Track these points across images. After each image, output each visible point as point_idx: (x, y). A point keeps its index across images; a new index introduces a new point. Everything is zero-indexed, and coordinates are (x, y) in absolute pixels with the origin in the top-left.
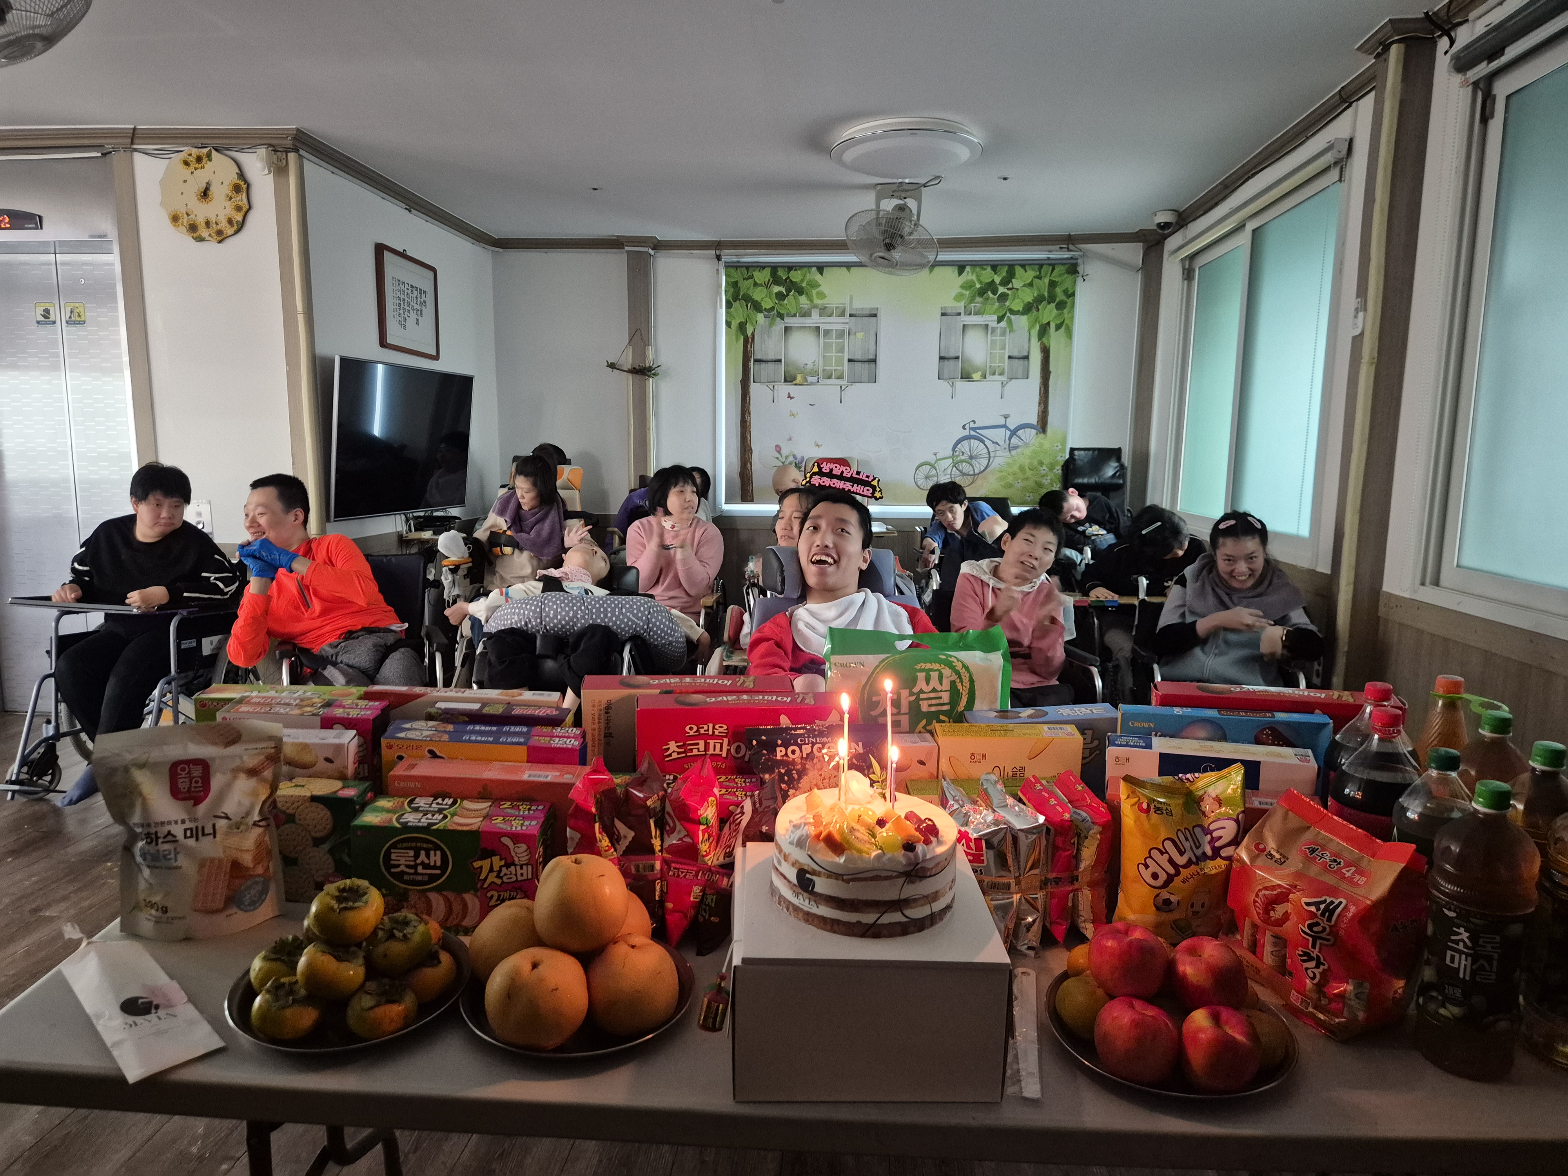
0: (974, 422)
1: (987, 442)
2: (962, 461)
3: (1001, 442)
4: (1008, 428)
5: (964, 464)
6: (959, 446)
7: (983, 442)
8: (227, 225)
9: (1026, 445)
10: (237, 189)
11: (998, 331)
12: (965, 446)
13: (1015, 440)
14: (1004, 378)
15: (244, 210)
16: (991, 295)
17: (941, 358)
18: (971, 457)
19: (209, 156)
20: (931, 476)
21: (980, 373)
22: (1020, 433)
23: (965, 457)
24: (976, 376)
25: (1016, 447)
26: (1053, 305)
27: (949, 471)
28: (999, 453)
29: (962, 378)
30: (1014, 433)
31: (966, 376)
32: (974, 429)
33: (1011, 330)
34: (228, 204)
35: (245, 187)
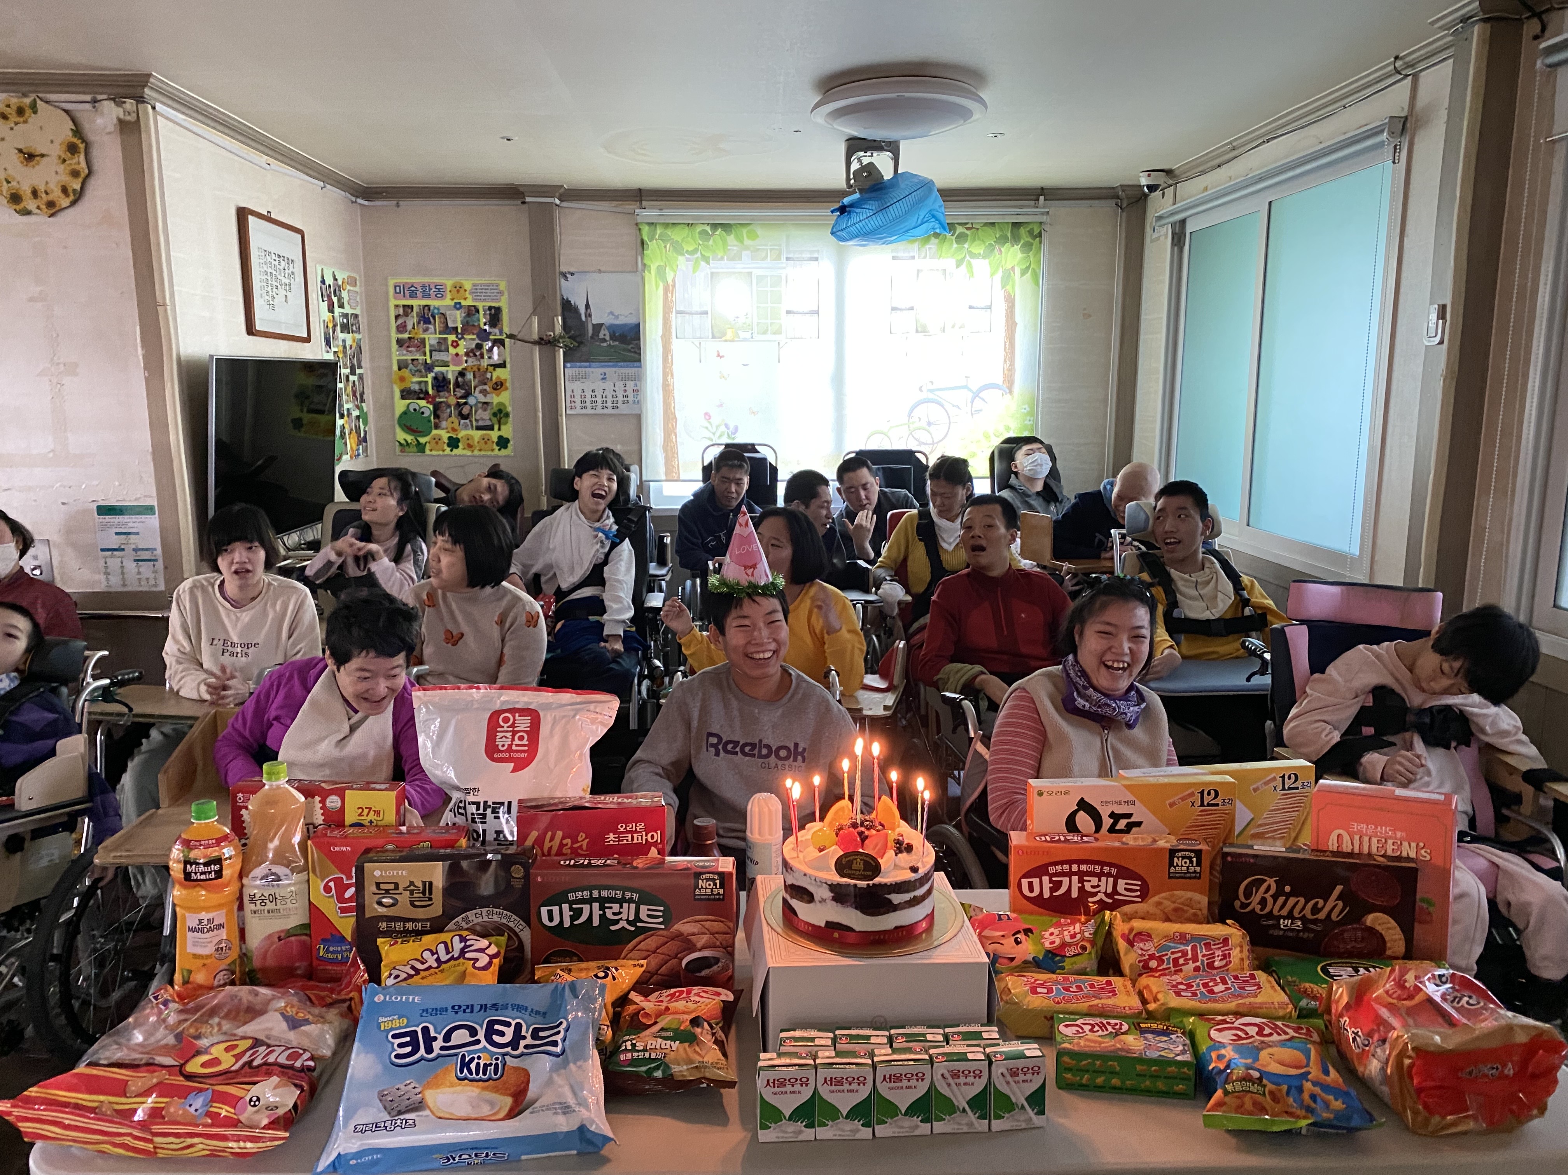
0: (932, 382)
1: (946, 405)
3: (962, 406)
4: (969, 390)
5: (921, 431)
6: (915, 411)
7: (942, 405)
8: (62, 196)
9: (991, 407)
10: (72, 149)
11: (957, 277)
12: (920, 411)
13: (977, 403)
15: (83, 175)
16: (949, 236)
17: (893, 309)
18: (929, 424)
19: (34, 107)
22: (983, 394)
23: (923, 423)
26: (1016, 247)
27: (905, 440)
29: (917, 332)
30: (976, 395)
31: (921, 331)
32: (931, 391)
33: (971, 277)
34: (61, 168)
35: (82, 146)
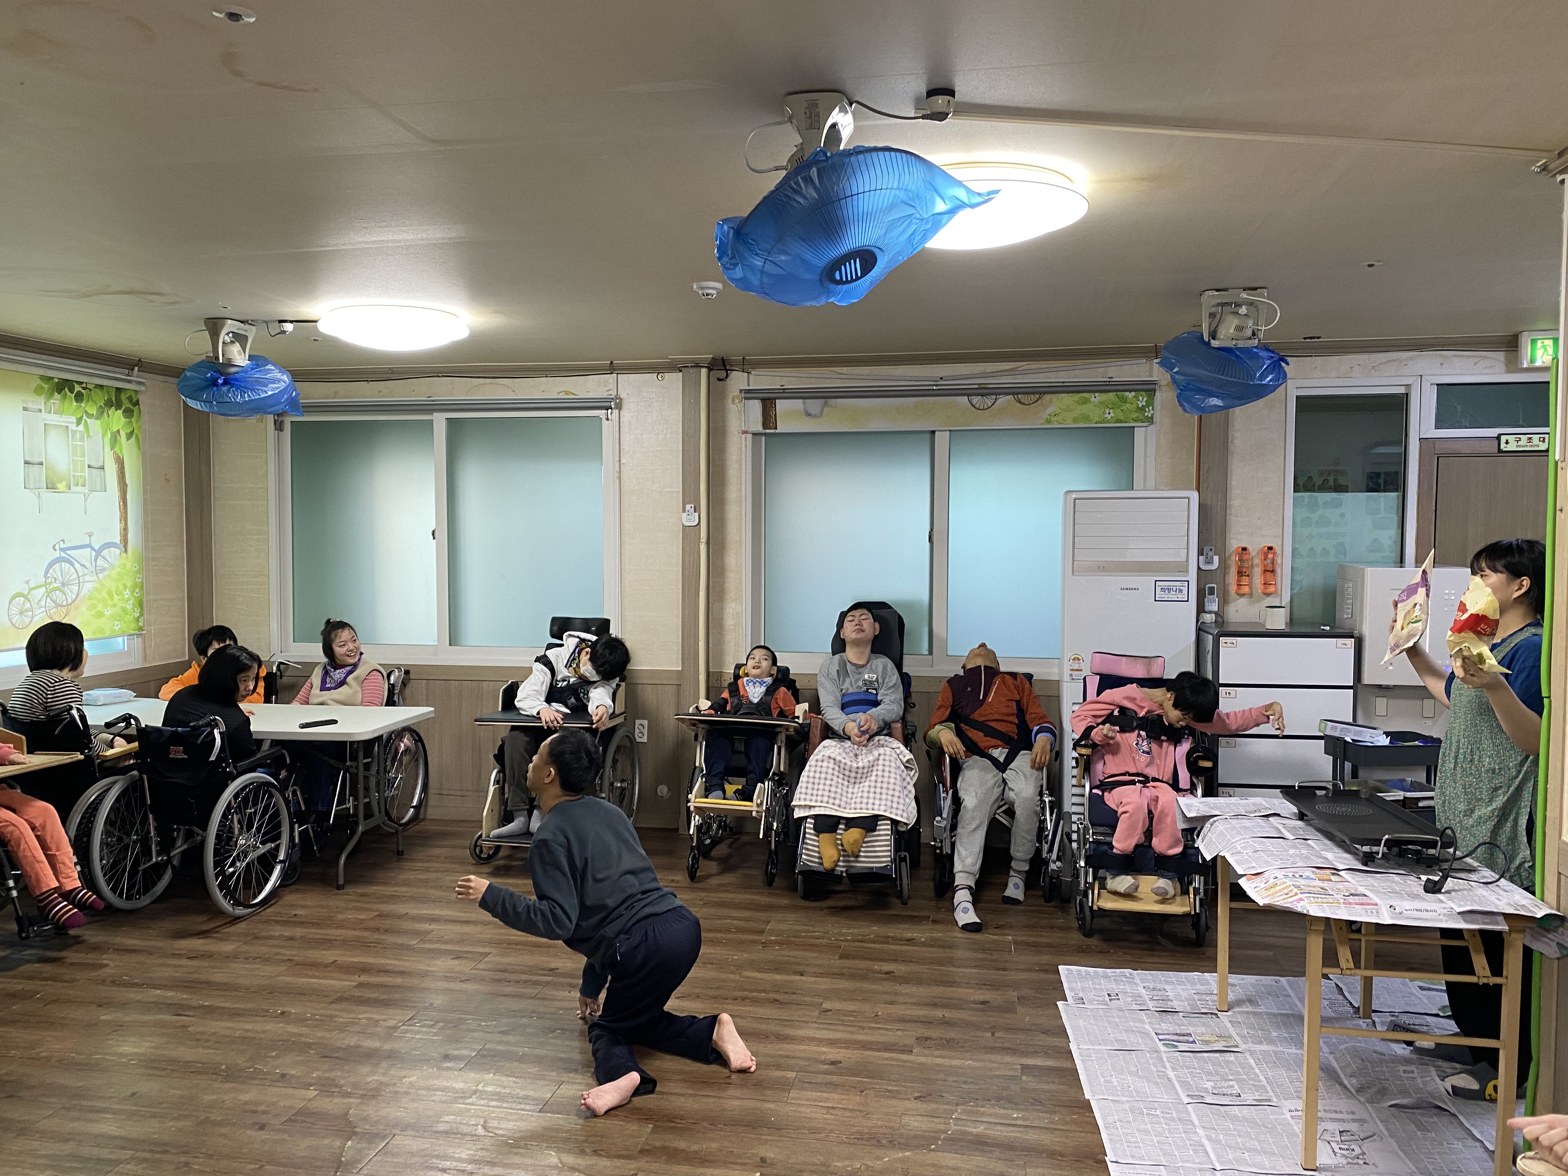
0: (63, 541)
1: (77, 565)
2: (55, 589)
3: (88, 565)
4: (93, 548)
5: (57, 592)
6: (51, 571)
7: (72, 564)
9: (112, 566)
11: (78, 435)
12: (56, 571)
13: (100, 562)
14: (86, 490)
16: (69, 393)
17: (26, 463)
18: (63, 584)
20: (27, 611)
21: (64, 483)
22: (105, 553)
24: (61, 486)
25: (103, 570)
26: (120, 412)
27: (43, 603)
28: (87, 578)
29: (47, 488)
30: (98, 553)
31: (51, 486)
32: (63, 550)
33: (89, 436)
